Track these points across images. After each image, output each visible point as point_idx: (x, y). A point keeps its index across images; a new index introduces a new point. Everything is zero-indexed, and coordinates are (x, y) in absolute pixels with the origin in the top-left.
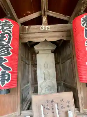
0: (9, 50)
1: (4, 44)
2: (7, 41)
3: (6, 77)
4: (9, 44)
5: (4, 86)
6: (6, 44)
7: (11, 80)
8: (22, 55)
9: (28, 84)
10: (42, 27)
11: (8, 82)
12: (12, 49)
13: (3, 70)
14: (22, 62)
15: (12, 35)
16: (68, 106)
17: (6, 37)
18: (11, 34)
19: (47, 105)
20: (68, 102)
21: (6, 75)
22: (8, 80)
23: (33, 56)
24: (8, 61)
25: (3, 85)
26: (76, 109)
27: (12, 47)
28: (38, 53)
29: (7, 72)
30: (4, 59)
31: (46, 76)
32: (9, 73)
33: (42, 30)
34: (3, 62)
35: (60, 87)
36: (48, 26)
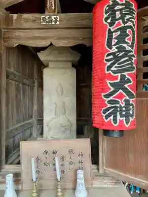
10: (43, 18)
16: (81, 162)
19: (46, 158)
20: (82, 155)
28: (47, 66)
33: (45, 23)
36: (55, 17)
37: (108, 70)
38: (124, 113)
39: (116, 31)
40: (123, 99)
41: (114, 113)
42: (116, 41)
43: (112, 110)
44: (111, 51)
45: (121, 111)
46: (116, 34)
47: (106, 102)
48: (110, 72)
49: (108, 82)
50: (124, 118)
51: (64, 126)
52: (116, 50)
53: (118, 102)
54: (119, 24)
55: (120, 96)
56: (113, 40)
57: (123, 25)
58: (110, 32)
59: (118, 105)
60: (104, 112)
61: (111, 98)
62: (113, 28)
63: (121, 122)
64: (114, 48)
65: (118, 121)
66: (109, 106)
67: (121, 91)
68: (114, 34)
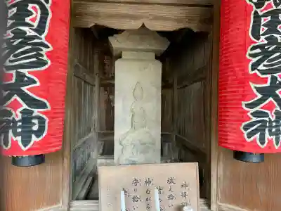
0: (41, 52)
1: (28, 34)
2: (36, 24)
3: (34, 124)
4: (43, 36)
5: (27, 148)
6: (33, 33)
7: (48, 134)
8: (76, 60)
9: (90, 135)
11: (40, 138)
12: (51, 48)
13: (25, 106)
14: (77, 80)
15: (51, 7)
16: (184, 195)
17: (32, 14)
18: (48, 6)
19: (135, 190)
20: (186, 186)
21: (35, 121)
22: (38, 133)
23: (106, 61)
24: (38, 84)
25: (25, 146)
26: (202, 201)
27: (49, 45)
28: (120, 57)
29: (36, 112)
30: (27, 77)
31: (136, 119)
32: (41, 115)
34: (26, 85)
35: (167, 144)
37: (253, 70)
38: (274, 130)
39: (265, 15)
40: (274, 111)
41: (261, 130)
42: (266, 29)
43: (259, 125)
44: (259, 43)
45: (271, 127)
46: (265, 20)
47: (249, 114)
48: (256, 71)
49: (252, 85)
50: (274, 137)
51: (145, 144)
52: (266, 42)
53: (266, 115)
54: (269, 6)
55: (270, 107)
56: (262, 27)
57: (274, 8)
58: (257, 16)
59: (267, 119)
60: (246, 128)
61: (258, 108)
62: (262, 11)
63: (270, 141)
64: (262, 38)
65: (267, 141)
66: (254, 119)
67: (271, 99)
68: (263, 19)
